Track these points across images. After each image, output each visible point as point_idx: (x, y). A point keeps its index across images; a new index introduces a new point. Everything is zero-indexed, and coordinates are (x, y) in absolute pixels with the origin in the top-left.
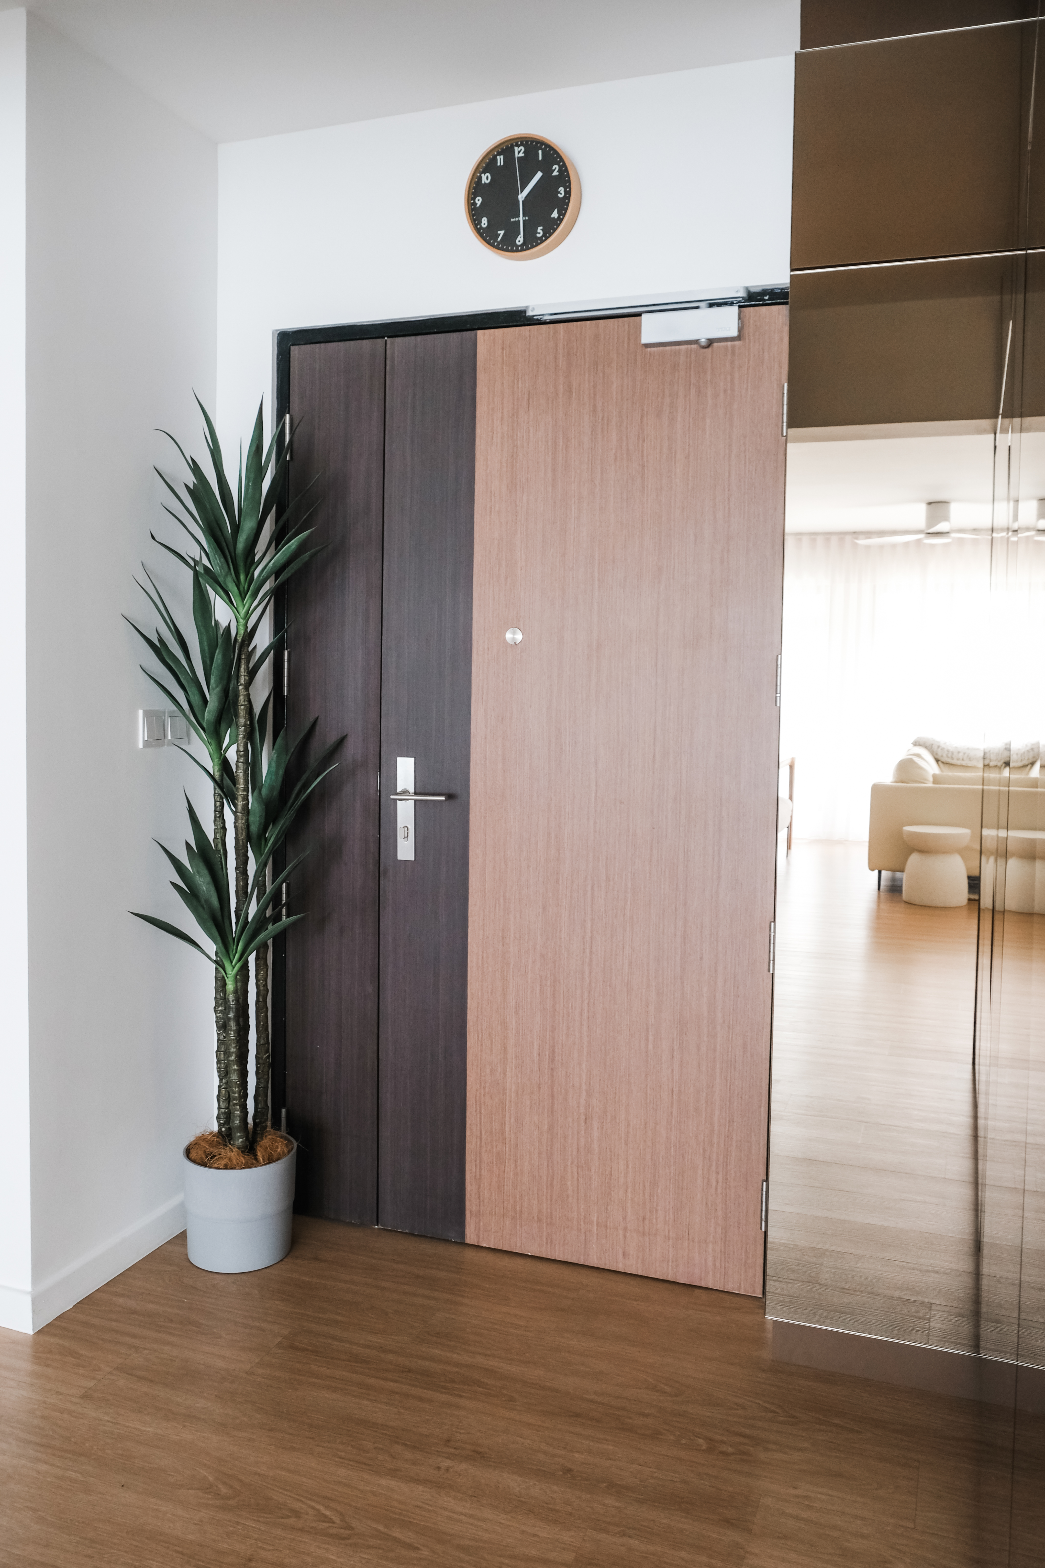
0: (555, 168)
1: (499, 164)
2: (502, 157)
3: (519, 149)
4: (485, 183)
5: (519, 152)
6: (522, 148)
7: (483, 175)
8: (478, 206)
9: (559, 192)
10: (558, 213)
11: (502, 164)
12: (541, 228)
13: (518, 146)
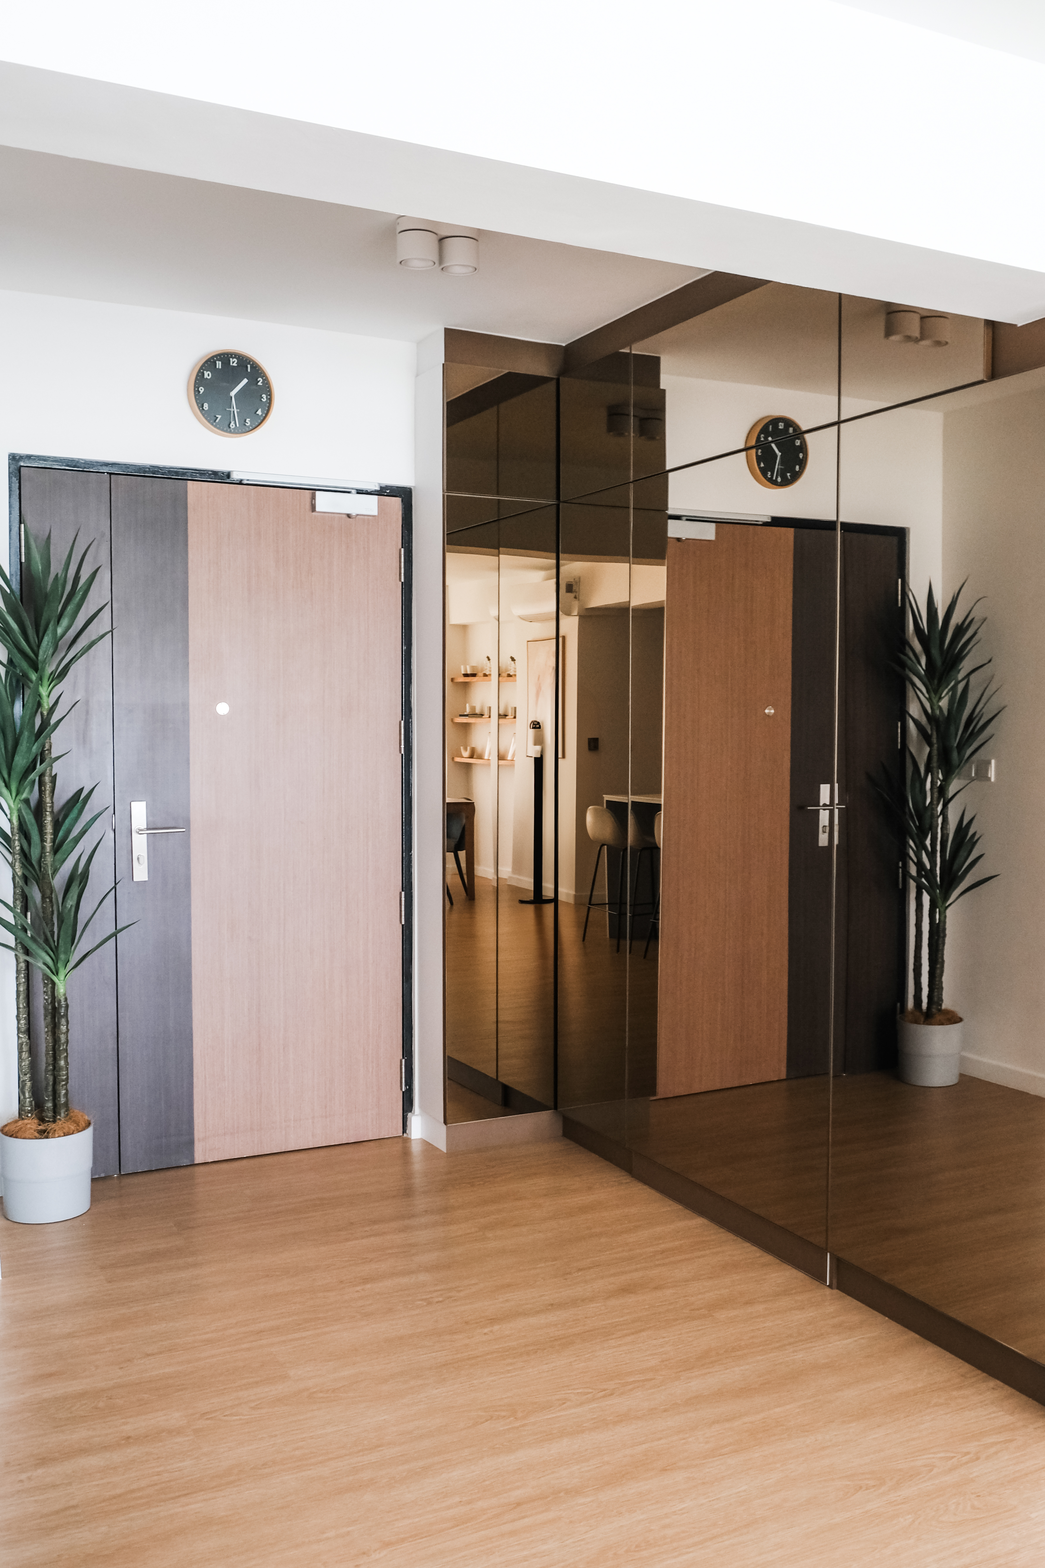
0: (260, 380)
1: (217, 367)
2: (220, 362)
3: (233, 361)
4: (207, 378)
5: (233, 362)
6: (235, 359)
7: (205, 372)
8: (201, 393)
9: (262, 398)
10: (262, 412)
11: (220, 367)
12: (249, 419)
13: (233, 358)
